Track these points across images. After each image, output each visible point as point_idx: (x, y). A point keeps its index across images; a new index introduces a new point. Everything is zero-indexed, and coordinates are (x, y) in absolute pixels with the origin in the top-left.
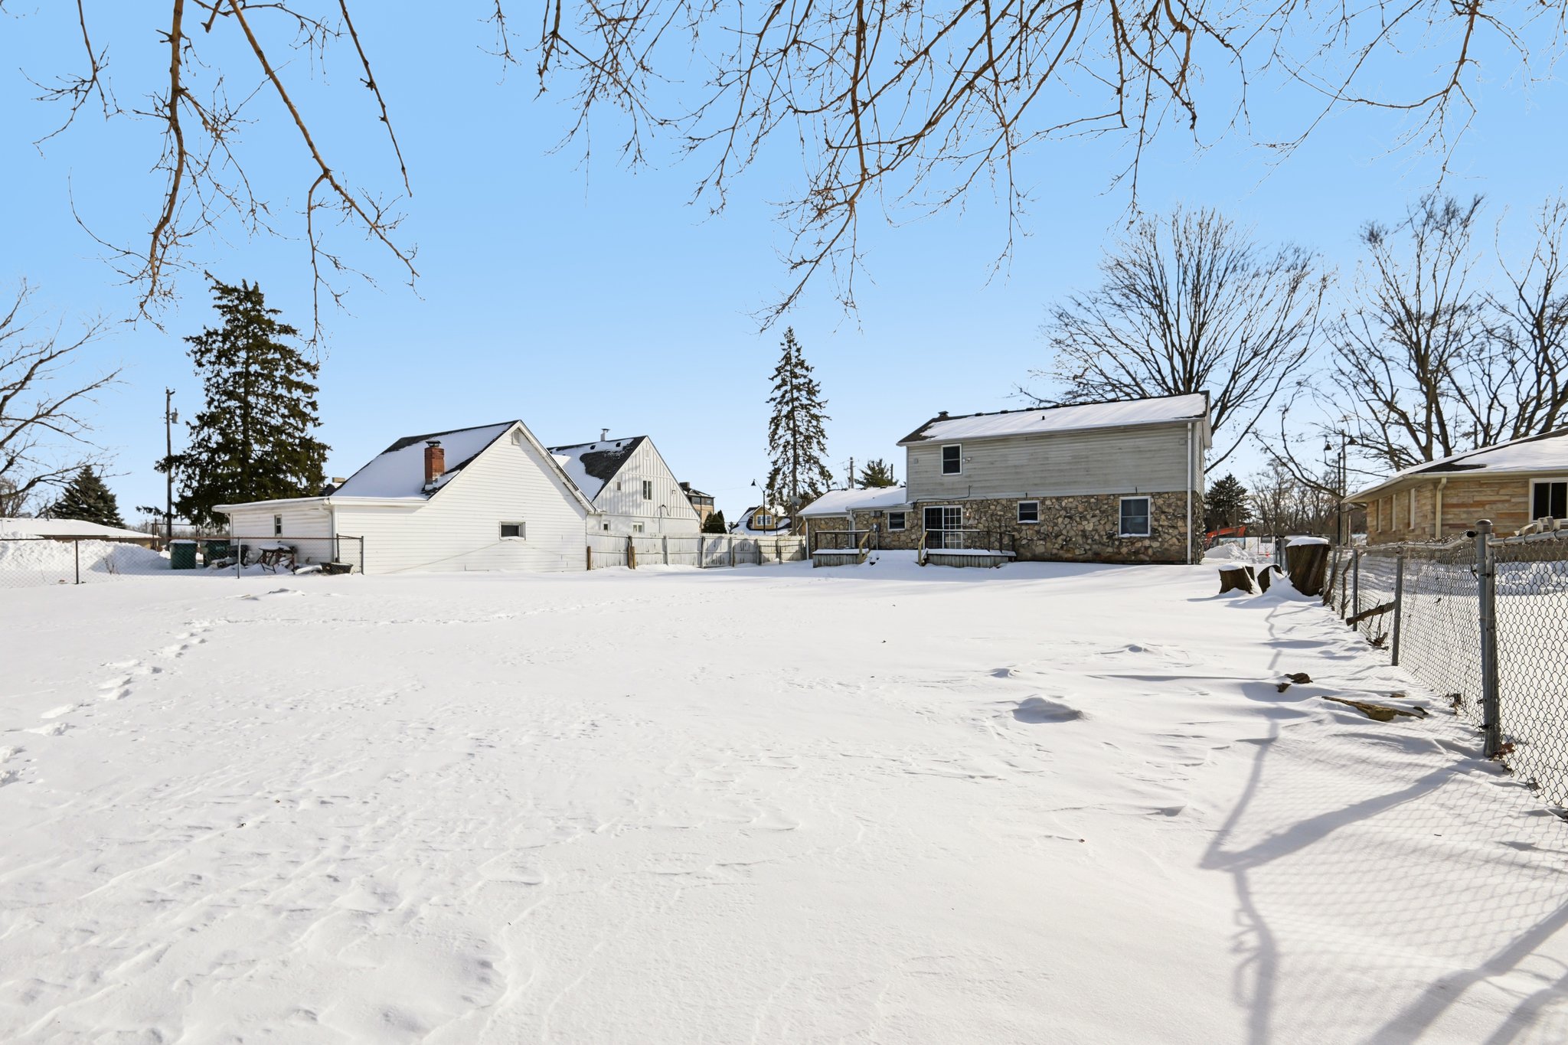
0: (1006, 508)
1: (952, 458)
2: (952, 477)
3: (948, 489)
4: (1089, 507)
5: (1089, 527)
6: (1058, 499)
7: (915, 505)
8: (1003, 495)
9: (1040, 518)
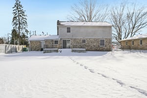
0: (80, 40)
1: (69, 29)
2: (69, 33)
3: (68, 36)
4: (95, 41)
5: (95, 44)
6: (90, 39)
7: (61, 39)
8: (79, 38)
9: (86, 42)
